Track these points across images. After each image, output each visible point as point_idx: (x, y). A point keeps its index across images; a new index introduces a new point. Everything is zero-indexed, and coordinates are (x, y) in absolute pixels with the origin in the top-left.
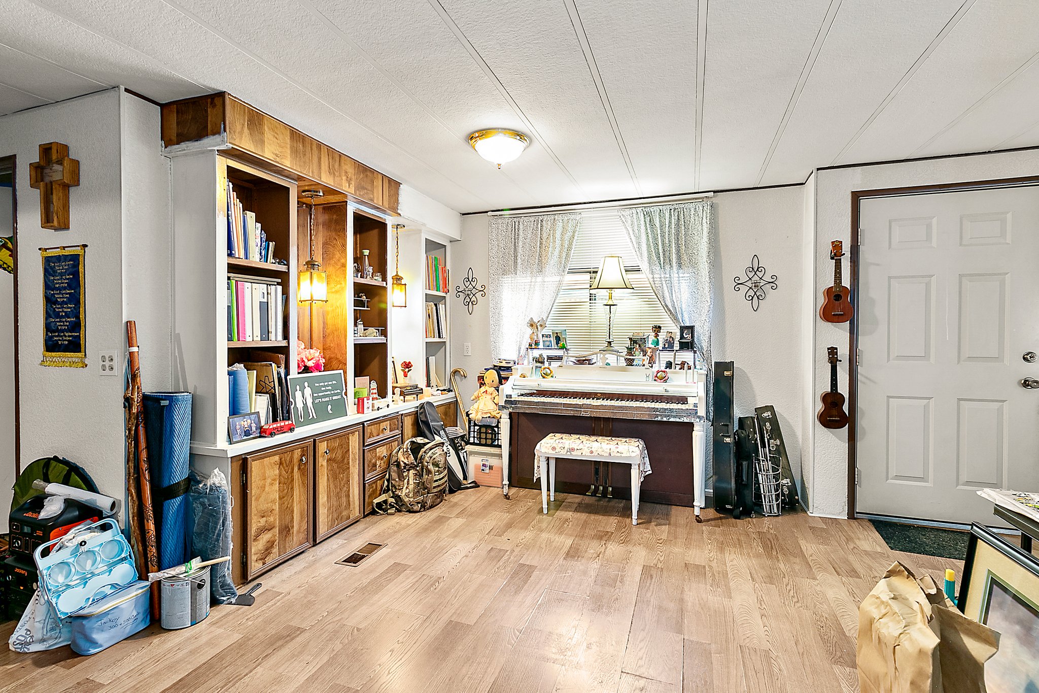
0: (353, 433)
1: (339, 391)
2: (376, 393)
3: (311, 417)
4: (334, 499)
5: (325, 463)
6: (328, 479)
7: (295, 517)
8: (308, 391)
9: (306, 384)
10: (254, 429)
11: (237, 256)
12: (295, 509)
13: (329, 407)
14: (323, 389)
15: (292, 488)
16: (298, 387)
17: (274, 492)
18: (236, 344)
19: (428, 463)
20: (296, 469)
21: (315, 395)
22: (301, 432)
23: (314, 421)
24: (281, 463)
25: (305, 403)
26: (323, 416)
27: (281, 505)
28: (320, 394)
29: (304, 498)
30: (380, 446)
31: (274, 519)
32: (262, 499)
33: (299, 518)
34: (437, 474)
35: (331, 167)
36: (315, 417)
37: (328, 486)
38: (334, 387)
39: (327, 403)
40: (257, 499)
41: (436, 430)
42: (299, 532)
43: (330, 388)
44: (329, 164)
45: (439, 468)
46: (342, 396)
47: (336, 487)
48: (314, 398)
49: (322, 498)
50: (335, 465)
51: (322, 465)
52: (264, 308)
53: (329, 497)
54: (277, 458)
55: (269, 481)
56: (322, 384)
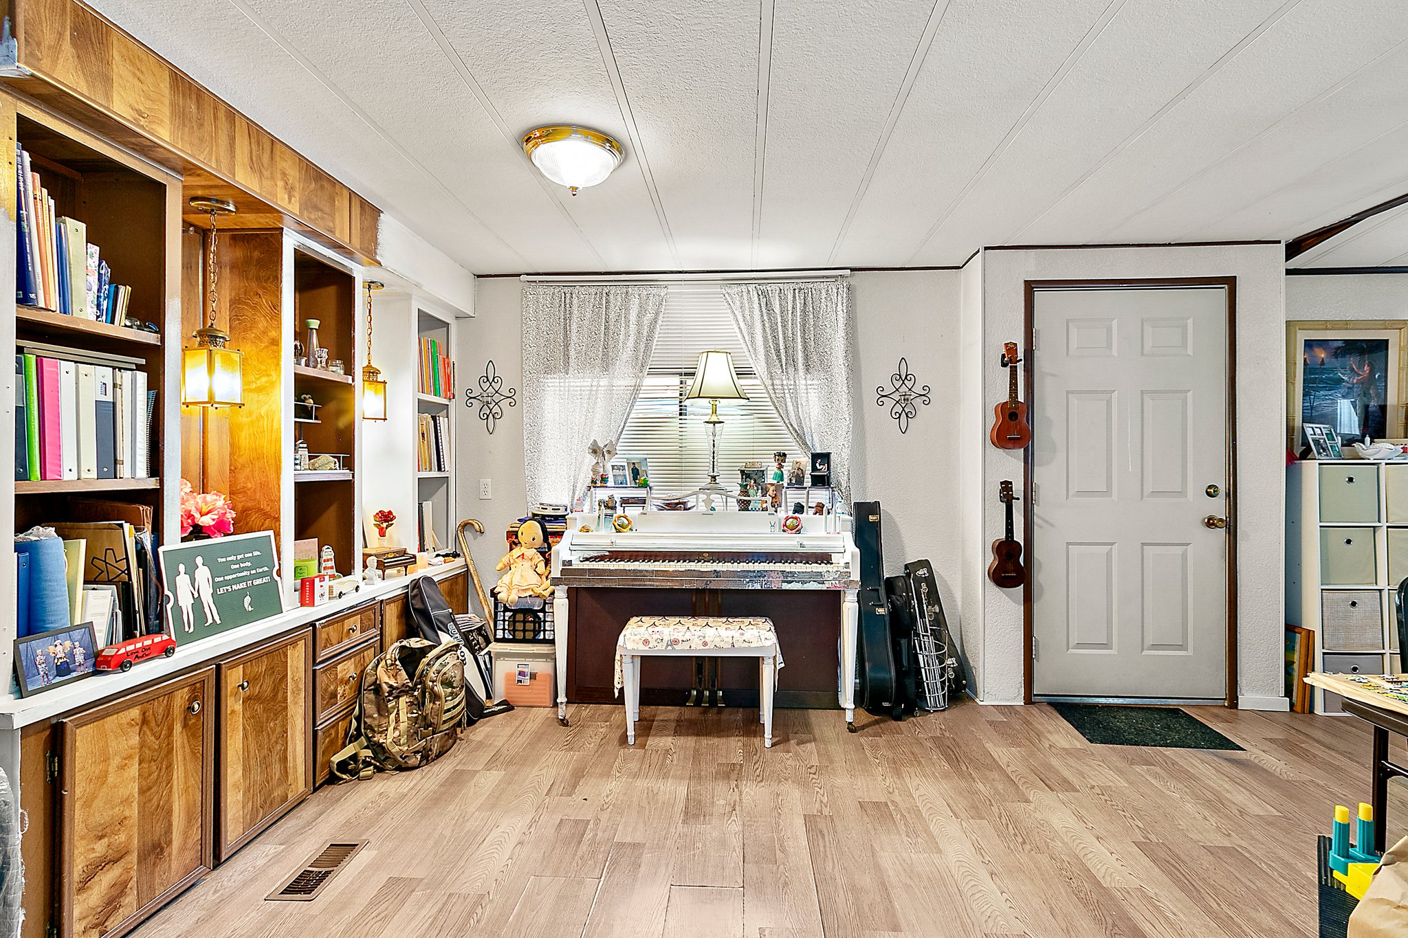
0: (294, 643)
1: (266, 569)
2: (332, 568)
3: (210, 621)
4: (257, 775)
5: (239, 707)
6: (245, 736)
7: (175, 823)
8: (203, 573)
9: (199, 560)
10: (79, 658)
11: (42, 304)
12: (176, 807)
13: (247, 600)
14: (233, 567)
15: (170, 767)
16: (182, 568)
17: (128, 782)
18: (36, 486)
19: (433, 682)
20: (178, 728)
21: (217, 579)
22: (188, 654)
23: (215, 629)
24: (145, 721)
25: (196, 595)
26: (232, 614)
27: (142, 806)
28: (227, 578)
29: (195, 781)
30: (344, 661)
31: (130, 837)
32: (98, 803)
33: (183, 823)
34: (450, 698)
35: (254, 159)
36: (219, 622)
37: (246, 749)
38: (257, 563)
39: (242, 593)
40: (87, 804)
41: (441, 622)
42: (183, 849)
43: (248, 564)
44: (251, 152)
45: (454, 688)
46: (272, 577)
47: (260, 747)
48: (216, 586)
49: (233, 773)
50: (259, 708)
51: (233, 712)
52: (107, 415)
53: (246, 770)
54: (135, 713)
55: (115, 762)
56: (233, 558)
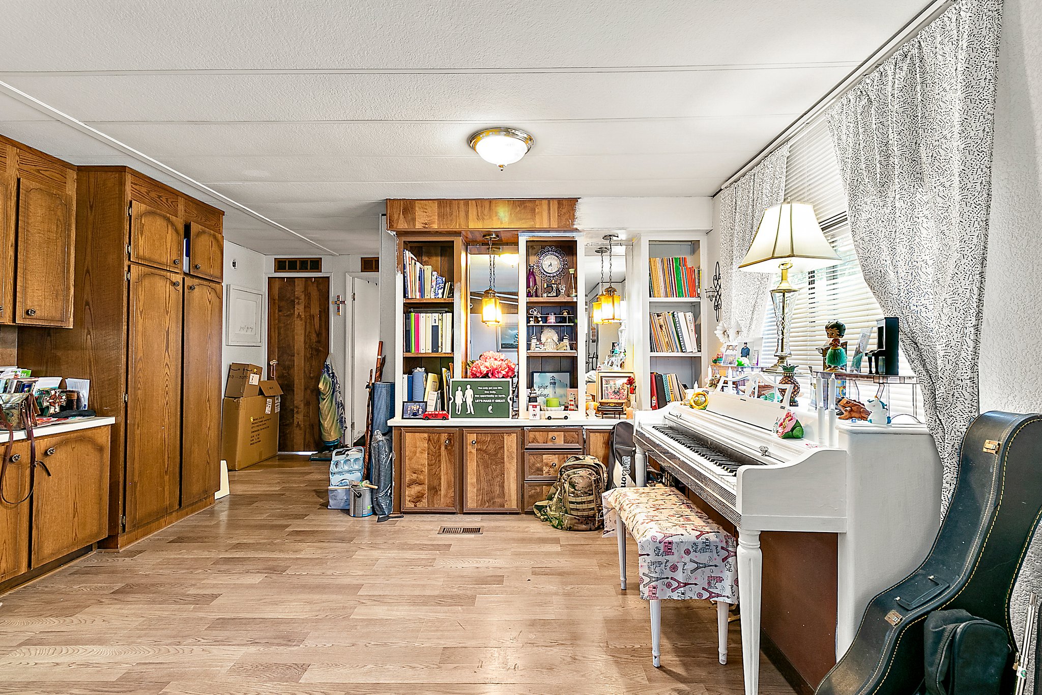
0: (509, 434)
1: (504, 396)
3: (469, 412)
4: (485, 485)
5: (474, 451)
6: (478, 465)
7: (442, 483)
8: (469, 393)
9: (469, 387)
10: (420, 412)
11: (410, 297)
12: (442, 477)
13: (490, 408)
14: (485, 392)
15: (440, 461)
16: (460, 388)
17: (424, 459)
20: (443, 448)
21: (476, 396)
22: (452, 422)
23: (470, 416)
24: (429, 440)
25: (464, 400)
27: (429, 471)
28: (481, 396)
29: (451, 472)
30: (548, 454)
31: (424, 477)
32: (414, 461)
33: (446, 486)
36: (473, 413)
37: (478, 471)
38: (499, 392)
39: (489, 404)
40: (410, 459)
42: (446, 496)
43: (494, 392)
44: (478, 213)
46: (507, 400)
47: (487, 474)
48: (474, 399)
49: (471, 479)
50: (487, 457)
51: (470, 452)
52: (435, 329)
53: (478, 480)
54: (426, 435)
55: (419, 450)
56: (487, 388)
